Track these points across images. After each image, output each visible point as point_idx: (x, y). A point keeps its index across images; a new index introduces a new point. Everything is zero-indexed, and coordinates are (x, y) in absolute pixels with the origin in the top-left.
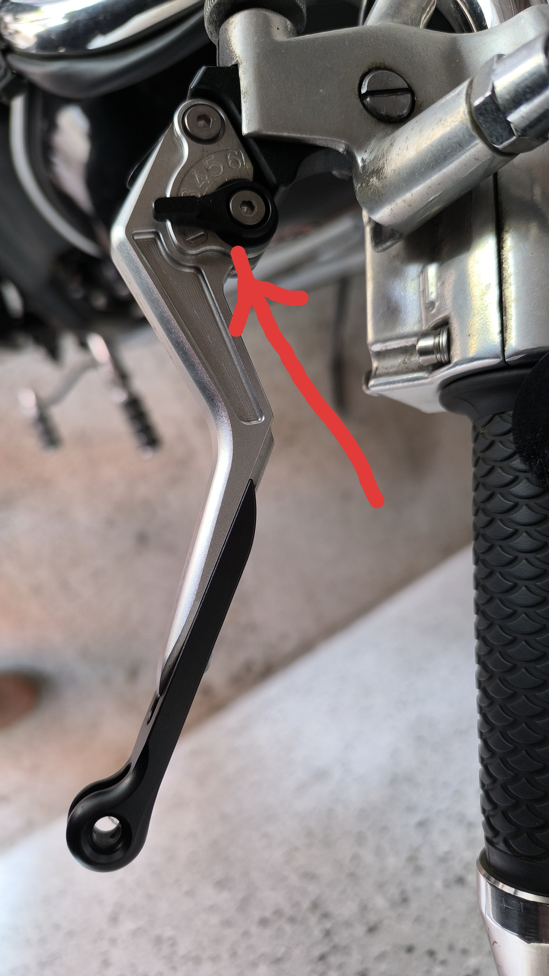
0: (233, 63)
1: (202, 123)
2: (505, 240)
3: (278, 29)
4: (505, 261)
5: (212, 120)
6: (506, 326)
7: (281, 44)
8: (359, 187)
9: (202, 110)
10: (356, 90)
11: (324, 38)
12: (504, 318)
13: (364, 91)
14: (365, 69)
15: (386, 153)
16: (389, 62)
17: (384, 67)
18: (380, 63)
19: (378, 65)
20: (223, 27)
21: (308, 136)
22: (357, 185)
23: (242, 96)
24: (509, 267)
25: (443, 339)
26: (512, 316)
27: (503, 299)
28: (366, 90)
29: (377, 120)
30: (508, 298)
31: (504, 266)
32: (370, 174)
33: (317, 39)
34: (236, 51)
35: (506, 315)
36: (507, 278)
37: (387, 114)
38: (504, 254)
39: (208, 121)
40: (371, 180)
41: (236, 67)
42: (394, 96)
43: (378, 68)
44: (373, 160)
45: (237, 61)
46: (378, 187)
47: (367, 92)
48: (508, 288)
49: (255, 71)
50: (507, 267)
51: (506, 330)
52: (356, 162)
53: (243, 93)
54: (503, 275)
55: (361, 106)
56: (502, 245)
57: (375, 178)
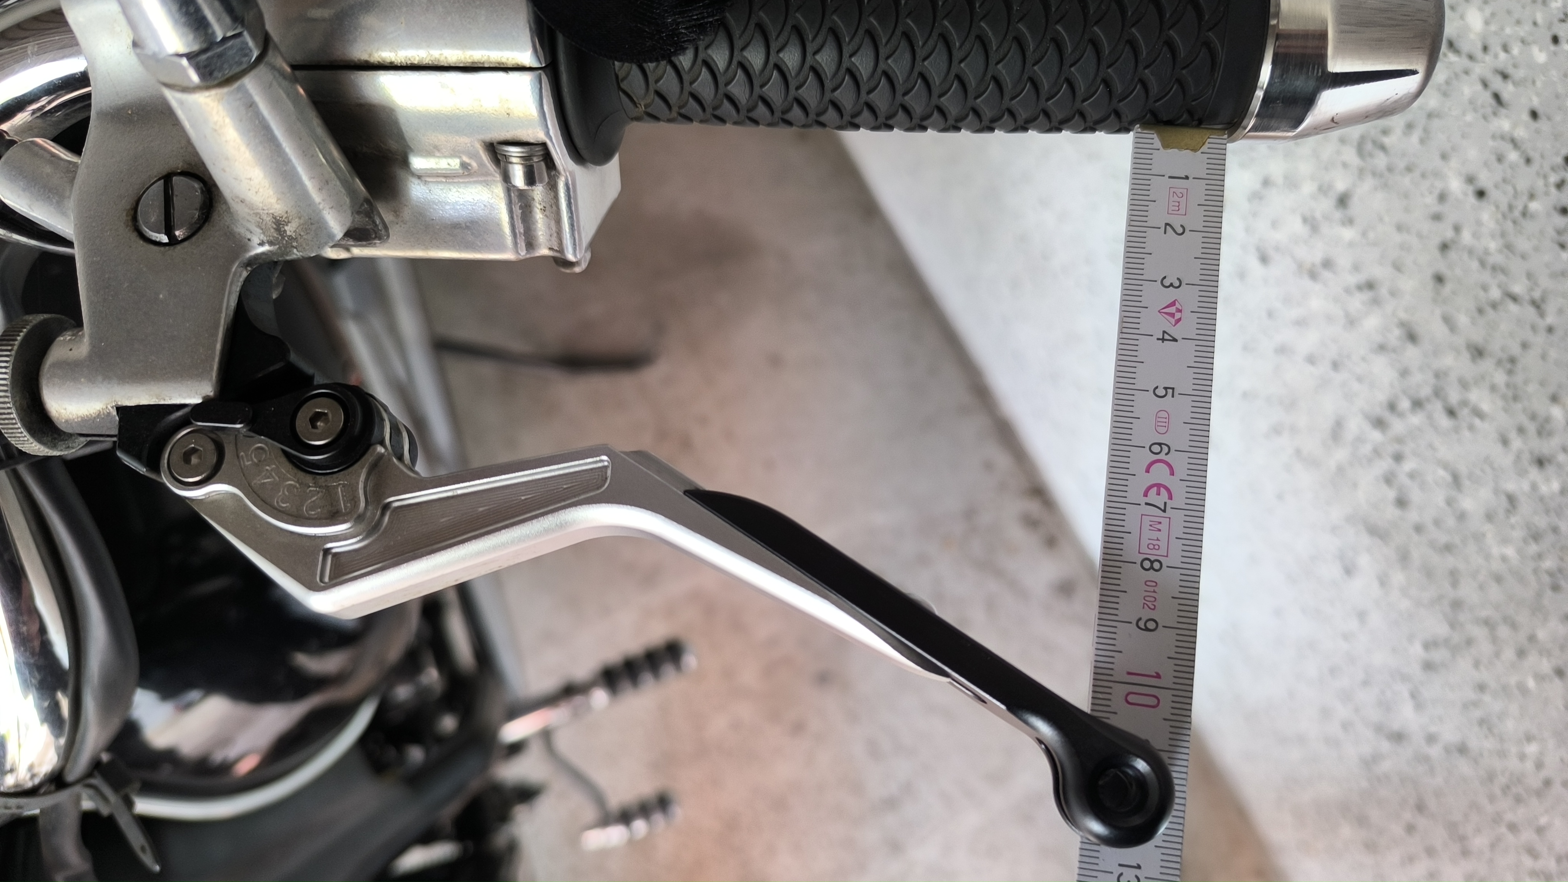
0: (114, 413)
1: (194, 460)
2: (381, 59)
3: (71, 350)
4: (409, 59)
5: (193, 446)
6: (498, 63)
7: (93, 346)
8: (297, 251)
9: (177, 458)
10: (162, 249)
11: (89, 289)
12: (486, 65)
13: (165, 239)
14: (134, 236)
15: (253, 210)
16: (126, 203)
17: (133, 211)
18: (127, 216)
19: (130, 218)
20: (63, 427)
21: (223, 315)
22: (294, 253)
23: (162, 402)
24: (418, 56)
25: (514, 151)
26: (484, 55)
27: (461, 65)
28: (163, 235)
29: (207, 224)
30: (459, 58)
31: (416, 62)
32: (280, 235)
33: (88, 298)
34: (98, 408)
35: (483, 63)
36: (432, 59)
37: (199, 208)
38: (399, 61)
39: (194, 451)
40: (288, 233)
41: (120, 410)
42: (175, 198)
43: (135, 219)
44: (262, 229)
45: (112, 407)
46: (298, 225)
47: (166, 234)
48: (446, 58)
49: (128, 382)
50: (417, 58)
51: (503, 63)
52: (263, 254)
53: (157, 401)
54: (429, 64)
55: (186, 243)
56: (388, 63)
57: (286, 228)
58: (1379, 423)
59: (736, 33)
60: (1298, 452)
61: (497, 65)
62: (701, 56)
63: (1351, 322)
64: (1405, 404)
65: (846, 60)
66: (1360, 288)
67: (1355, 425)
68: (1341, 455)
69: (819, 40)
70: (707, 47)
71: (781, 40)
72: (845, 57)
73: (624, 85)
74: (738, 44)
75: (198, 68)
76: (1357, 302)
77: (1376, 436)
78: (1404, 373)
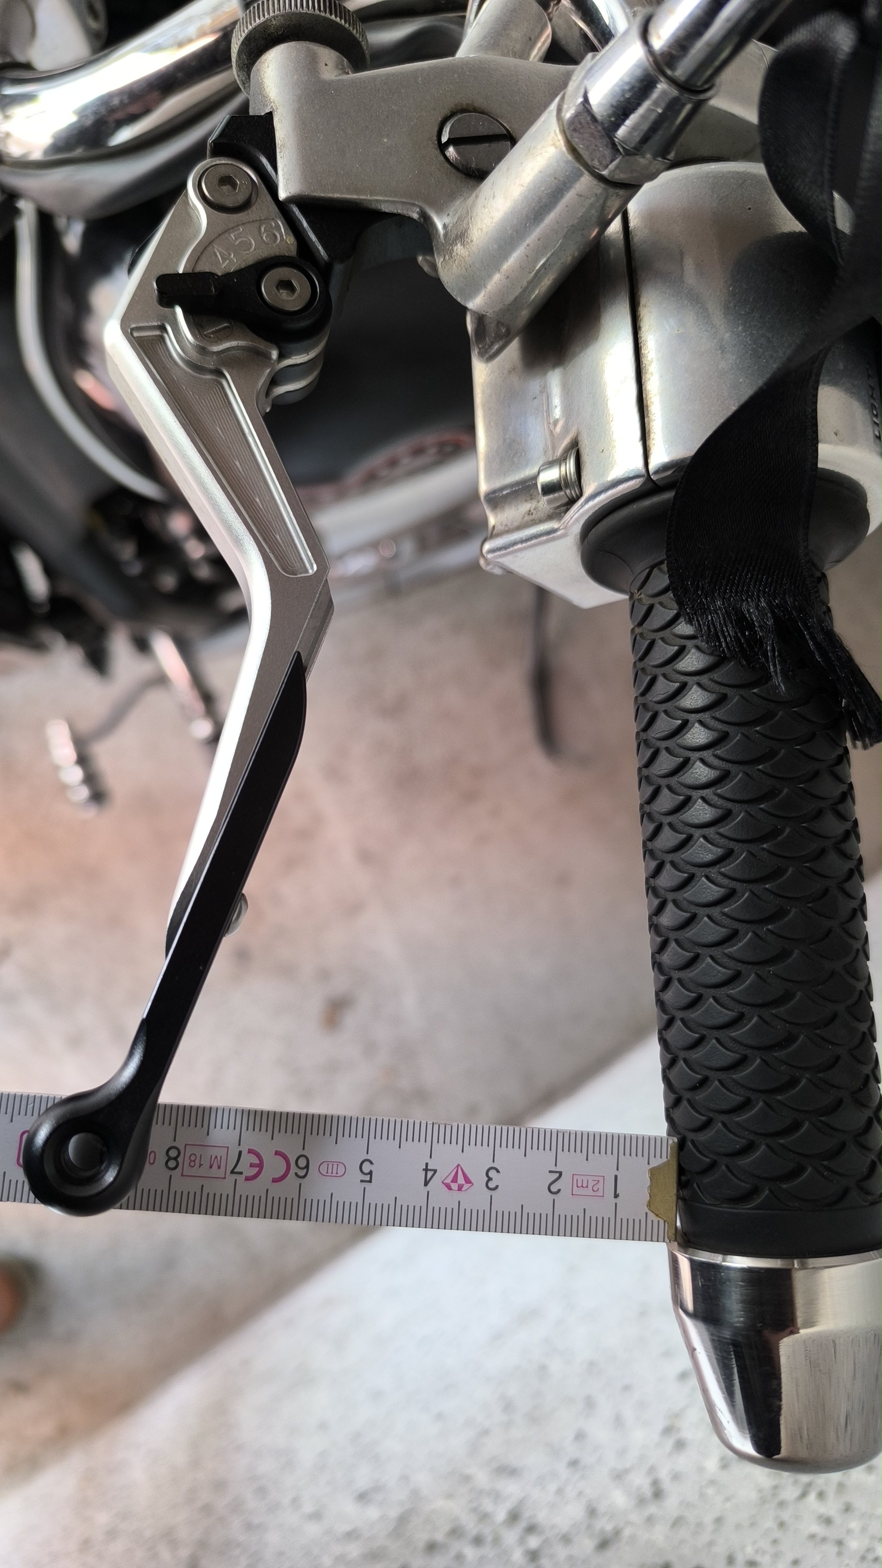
0: (267, 111)
1: (226, 188)
2: (643, 317)
3: (326, 65)
4: (644, 345)
5: (239, 183)
6: (649, 431)
7: (330, 83)
8: (442, 262)
9: (223, 171)
10: (435, 138)
11: (388, 76)
12: (646, 420)
13: (444, 139)
14: (446, 111)
15: (471, 209)
16: (480, 102)
17: (473, 110)
18: (467, 104)
19: (464, 106)
20: (254, 68)
21: (369, 197)
22: (439, 259)
23: (278, 151)
24: (649, 352)
25: (570, 466)
26: (655, 415)
27: (644, 396)
28: (448, 137)
29: (464, 176)
30: (650, 393)
31: (643, 351)
32: (453, 241)
33: (379, 76)
34: (270, 95)
35: (648, 417)
36: (647, 366)
37: (477, 167)
38: (642, 336)
39: (234, 185)
40: (455, 248)
41: (270, 116)
42: (487, 145)
43: (464, 110)
44: (456, 223)
45: (272, 107)
46: (463, 256)
47: (449, 139)
48: (649, 379)
49: (295, 117)
50: (646, 352)
51: (649, 436)
52: (437, 230)
53: (279, 146)
54: (642, 364)
55: (442, 158)
56: (640, 325)
57: (459, 245)
58: (514, 1517)
59: (715, 675)
60: (486, 1432)
61: (647, 431)
62: (689, 643)
63: (619, 1476)
64: (533, 1542)
65: (699, 794)
66: (655, 1483)
67: (512, 1489)
68: (482, 1478)
69: (716, 762)
70: (698, 648)
71: (712, 723)
72: (702, 792)
73: (655, 571)
74: (704, 679)
75: (577, 115)
76: (640, 1481)
77: (501, 1515)
78: (566, 1539)
